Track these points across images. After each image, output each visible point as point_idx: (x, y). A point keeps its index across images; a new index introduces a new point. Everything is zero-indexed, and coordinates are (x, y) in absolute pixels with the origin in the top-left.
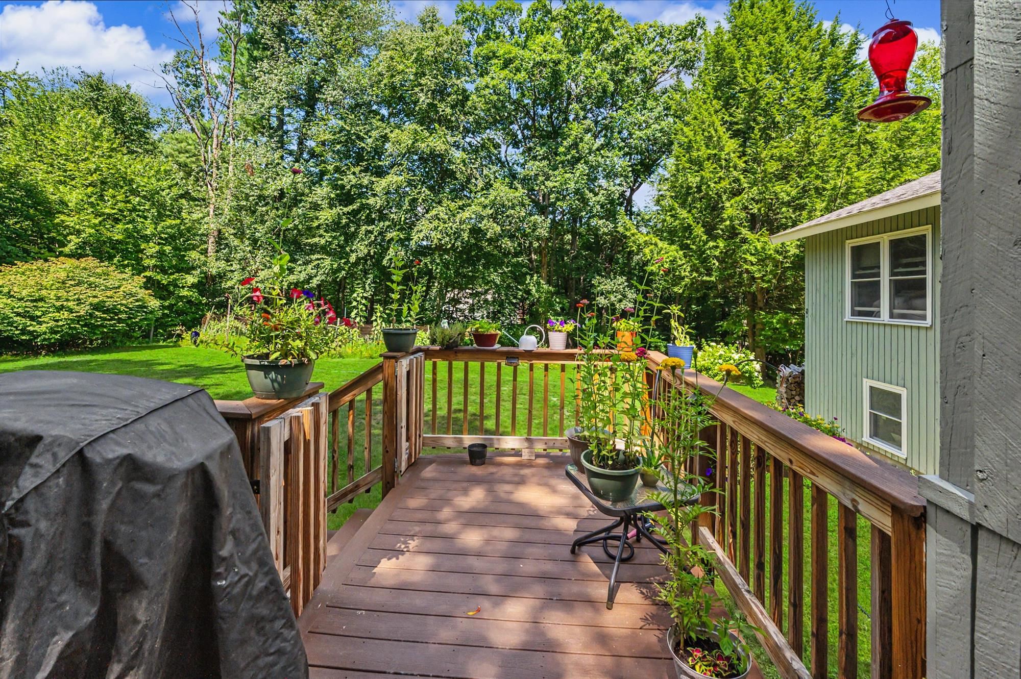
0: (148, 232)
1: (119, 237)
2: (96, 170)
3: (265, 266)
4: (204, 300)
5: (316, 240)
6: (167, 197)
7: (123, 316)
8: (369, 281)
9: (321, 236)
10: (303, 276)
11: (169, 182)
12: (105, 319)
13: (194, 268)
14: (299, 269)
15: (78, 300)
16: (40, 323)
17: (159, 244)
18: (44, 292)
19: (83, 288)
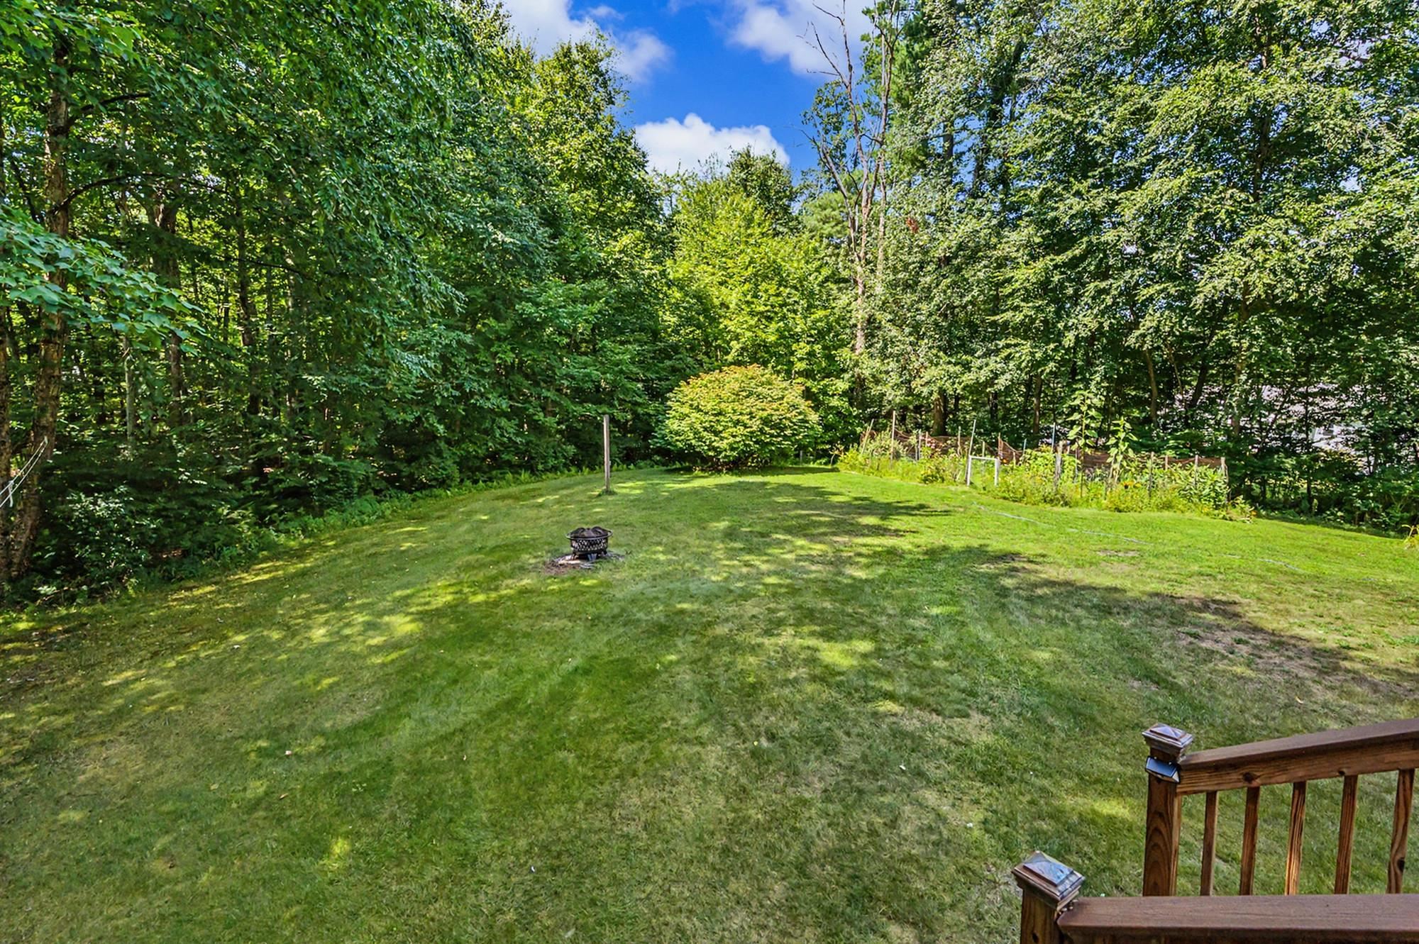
0: (798, 330)
1: (772, 338)
2: (750, 263)
3: (931, 362)
4: (855, 412)
5: (1008, 315)
6: (814, 281)
7: (788, 432)
8: (1097, 378)
9: (1016, 308)
10: (983, 376)
11: (817, 263)
12: (772, 436)
13: (844, 371)
14: (979, 363)
15: (751, 413)
16: (722, 439)
17: (808, 343)
18: (723, 405)
19: (752, 400)
